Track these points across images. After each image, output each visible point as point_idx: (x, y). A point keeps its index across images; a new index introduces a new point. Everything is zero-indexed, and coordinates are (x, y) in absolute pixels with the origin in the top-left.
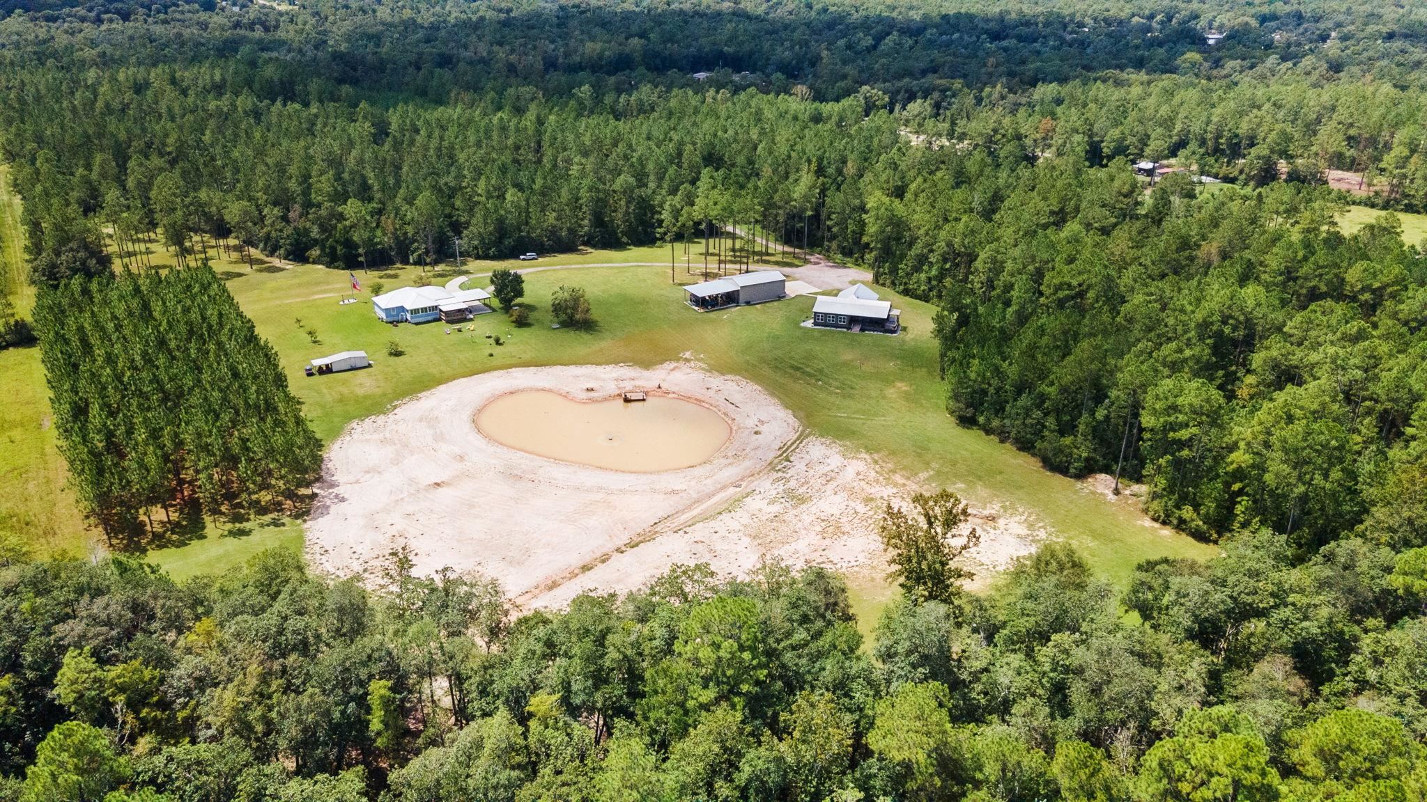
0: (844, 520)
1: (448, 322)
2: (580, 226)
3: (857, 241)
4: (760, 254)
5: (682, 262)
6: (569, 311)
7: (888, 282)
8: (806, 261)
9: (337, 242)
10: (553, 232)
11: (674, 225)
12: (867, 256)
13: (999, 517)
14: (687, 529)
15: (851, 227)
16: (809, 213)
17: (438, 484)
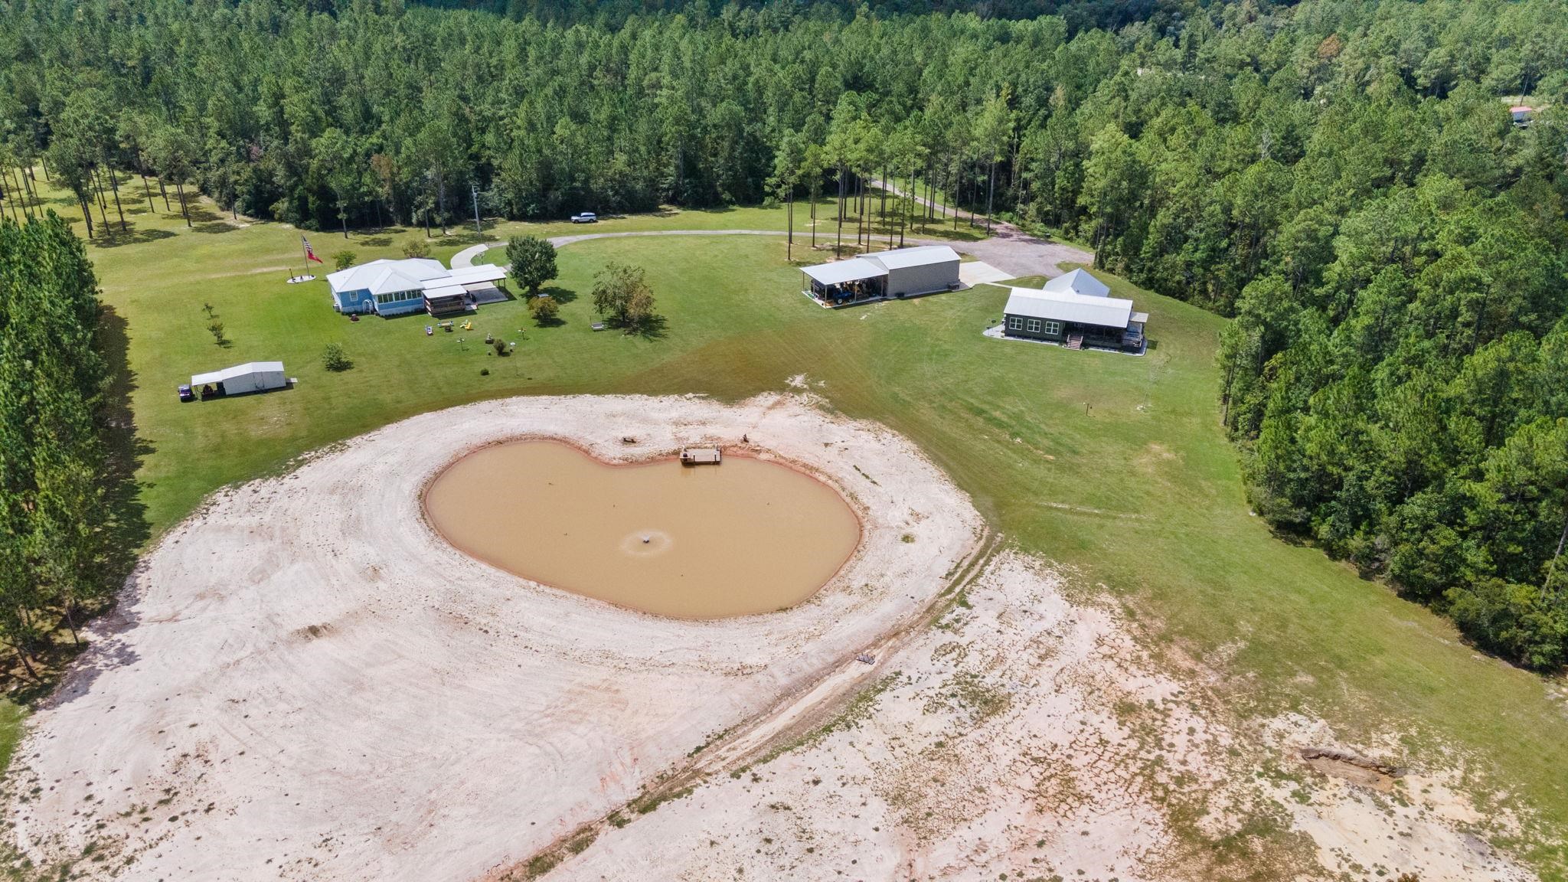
0: (1080, 760)
1: (435, 315)
2: (662, 175)
3: (1069, 203)
4: (922, 220)
5: (806, 230)
6: (618, 303)
7: (1120, 266)
8: (990, 232)
9: (309, 190)
10: (621, 182)
11: (792, 173)
12: (1084, 226)
13: (1405, 768)
14: (761, 770)
15: (1061, 181)
16: (998, 158)
17: (314, 631)
